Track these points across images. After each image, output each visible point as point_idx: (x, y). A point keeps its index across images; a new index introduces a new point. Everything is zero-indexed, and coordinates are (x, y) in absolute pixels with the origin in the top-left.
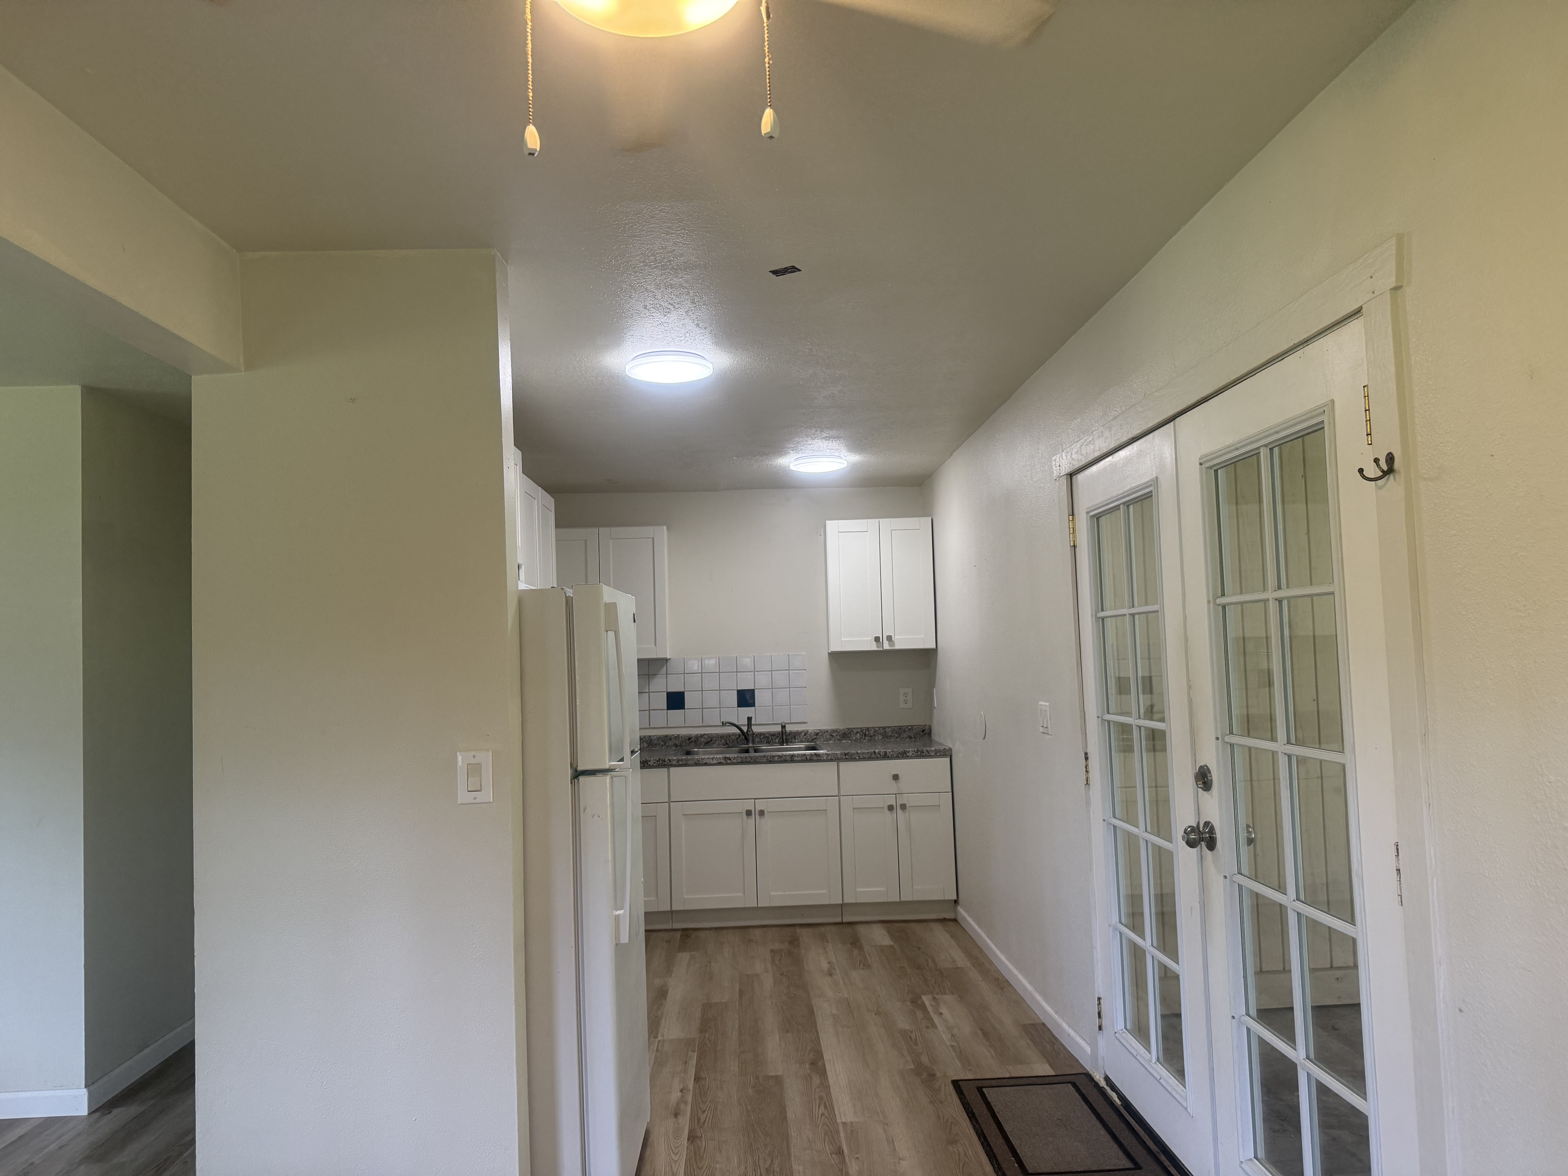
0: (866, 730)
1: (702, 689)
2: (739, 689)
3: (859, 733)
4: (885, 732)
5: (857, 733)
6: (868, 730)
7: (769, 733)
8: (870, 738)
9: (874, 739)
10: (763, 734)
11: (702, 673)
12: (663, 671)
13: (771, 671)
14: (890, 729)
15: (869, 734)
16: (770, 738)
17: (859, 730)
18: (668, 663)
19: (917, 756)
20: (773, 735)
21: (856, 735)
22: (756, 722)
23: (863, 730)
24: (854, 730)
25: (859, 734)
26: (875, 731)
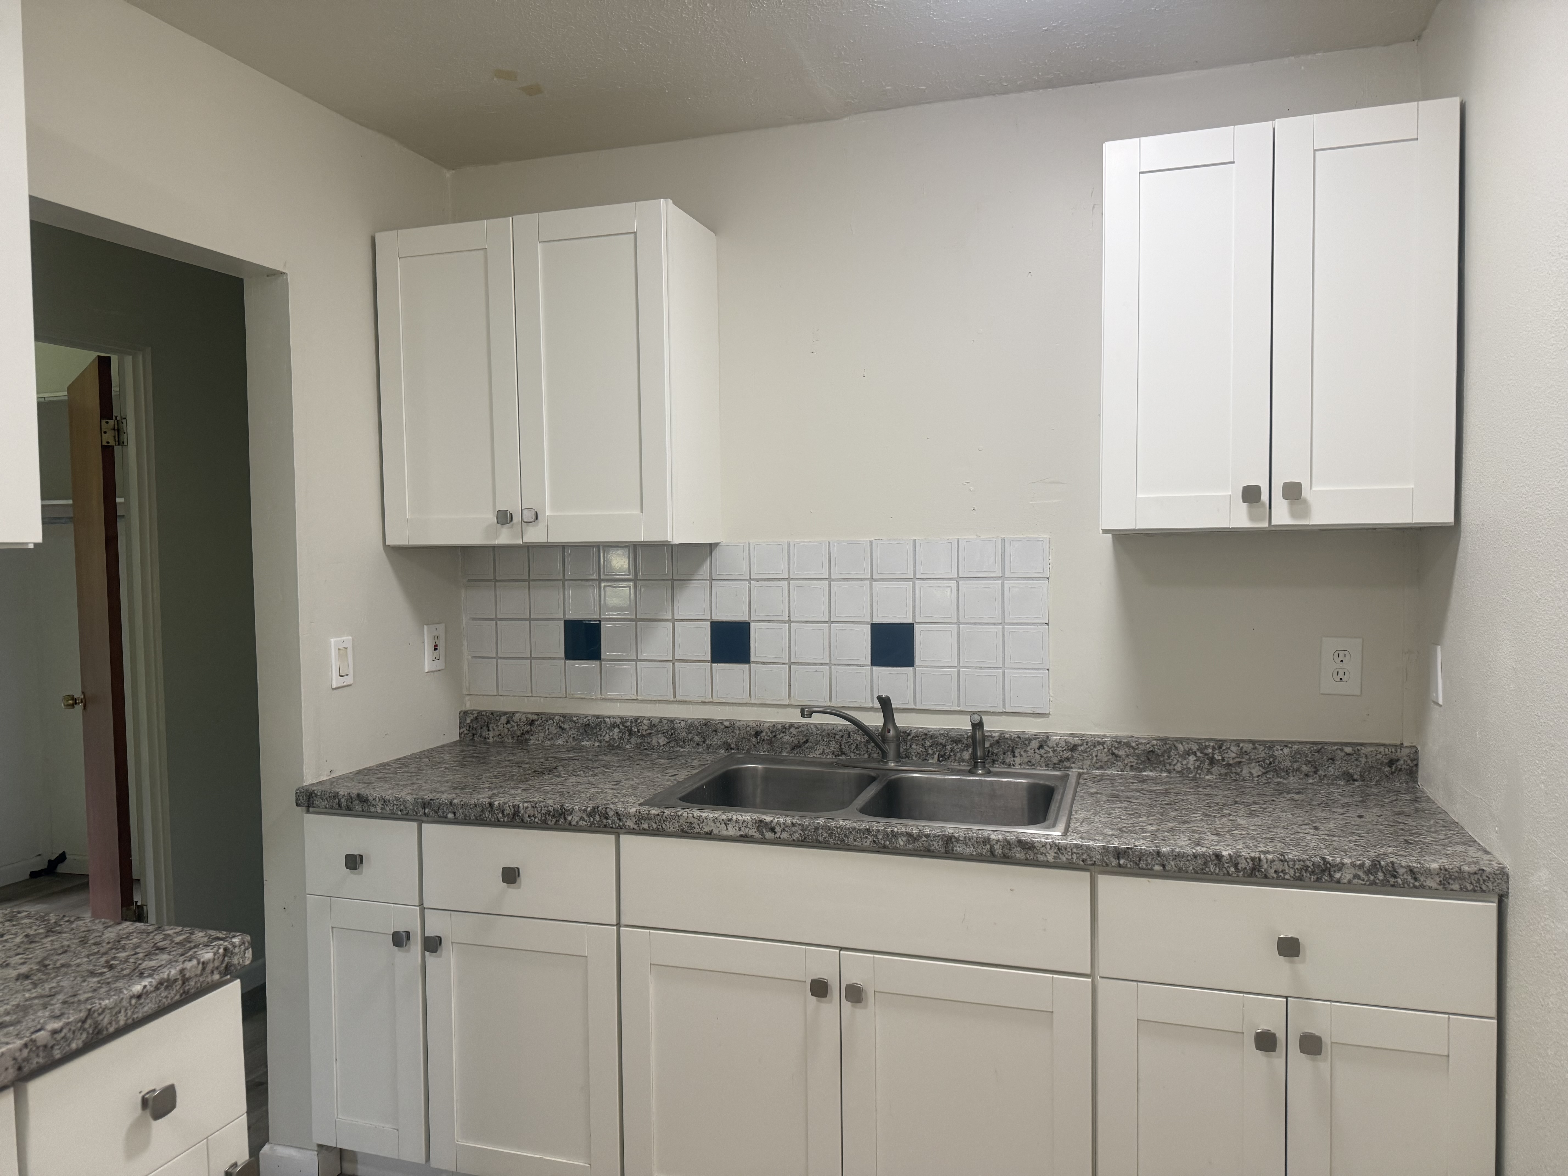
0: (1214, 748)
1: (789, 616)
2: (875, 620)
3: (1195, 754)
4: (1273, 756)
5: (1188, 753)
6: (1220, 747)
7: (946, 734)
8: (1223, 771)
9: (1237, 774)
10: (932, 737)
11: (789, 579)
12: (704, 572)
13: (957, 579)
14: (1286, 751)
15: (1223, 760)
16: (949, 747)
17: (1195, 747)
18: (713, 554)
19: (1373, 883)
20: (956, 739)
21: (1185, 759)
22: (915, 703)
23: (1206, 747)
24: (1180, 747)
25: (1192, 758)
26: (1242, 753)
